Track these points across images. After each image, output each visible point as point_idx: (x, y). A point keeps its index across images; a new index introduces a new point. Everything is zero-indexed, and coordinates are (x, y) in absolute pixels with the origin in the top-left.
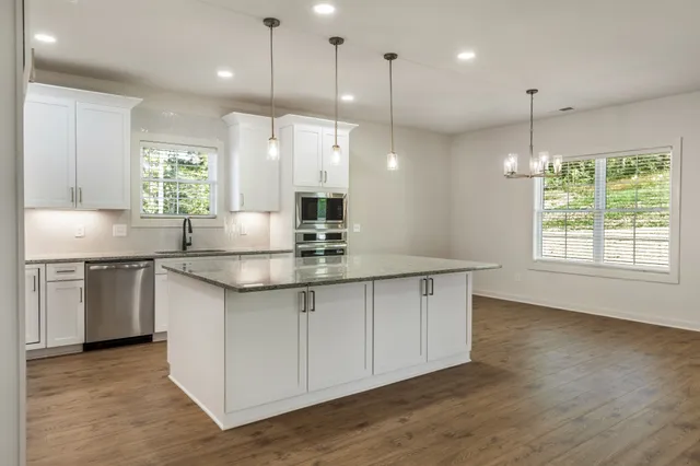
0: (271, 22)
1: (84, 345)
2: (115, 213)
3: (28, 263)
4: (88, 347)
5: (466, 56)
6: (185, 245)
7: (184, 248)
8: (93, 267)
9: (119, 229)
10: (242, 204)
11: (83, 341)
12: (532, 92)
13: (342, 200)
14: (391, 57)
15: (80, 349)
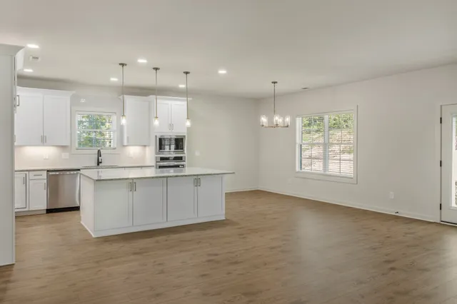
0: (123, 65)
1: (47, 210)
2: (63, 147)
3: (16, 171)
4: (49, 211)
5: (222, 72)
6: (99, 163)
7: (98, 165)
8: (50, 173)
9: (65, 155)
10: (128, 141)
11: (46, 208)
12: (275, 83)
13: (182, 139)
14: (187, 73)
15: (45, 212)
